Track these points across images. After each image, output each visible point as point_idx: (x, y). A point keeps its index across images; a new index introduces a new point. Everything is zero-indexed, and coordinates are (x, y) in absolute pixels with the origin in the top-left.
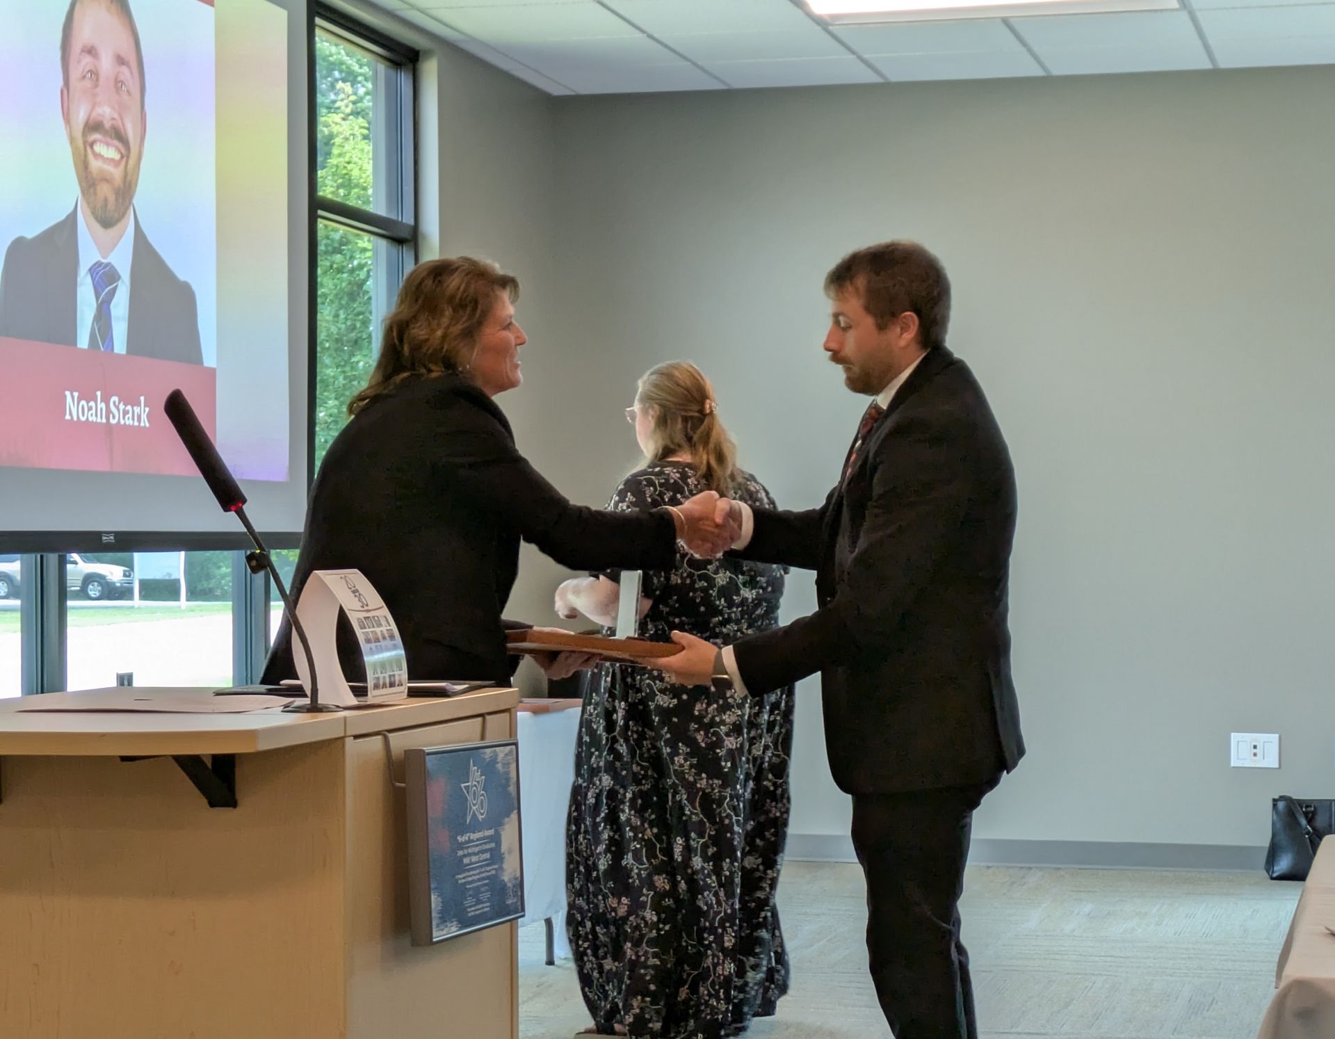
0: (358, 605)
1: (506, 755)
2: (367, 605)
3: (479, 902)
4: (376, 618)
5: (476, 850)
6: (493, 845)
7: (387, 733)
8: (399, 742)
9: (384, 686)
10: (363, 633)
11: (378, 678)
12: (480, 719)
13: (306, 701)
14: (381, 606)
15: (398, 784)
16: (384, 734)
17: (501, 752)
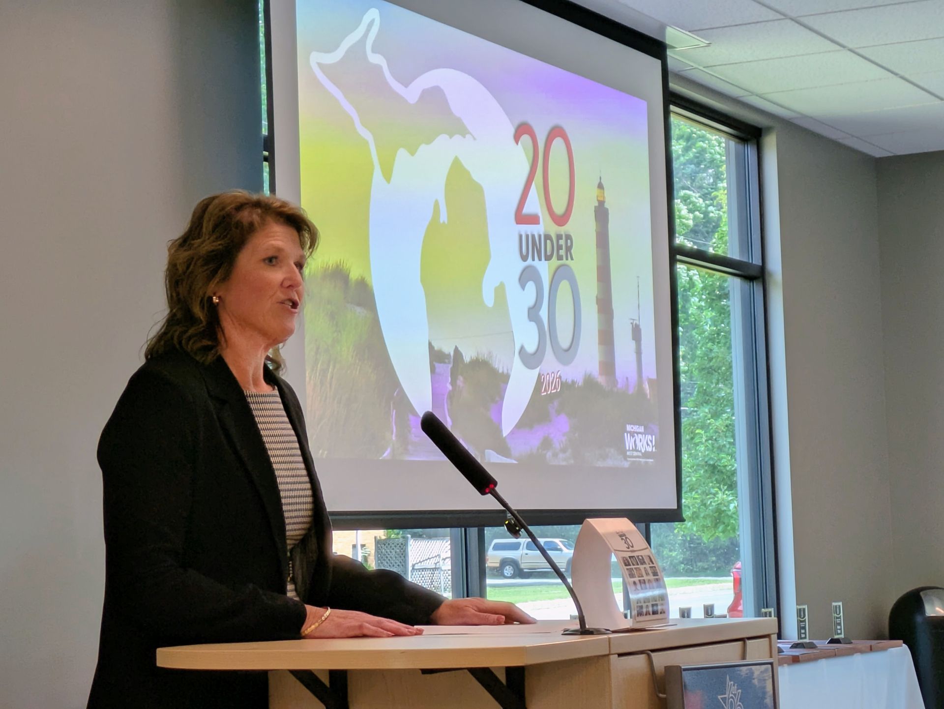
0: (624, 547)
1: (762, 672)
2: (632, 547)
4: (640, 558)
7: (650, 652)
8: (661, 661)
9: (647, 613)
10: (627, 569)
11: (641, 607)
12: (740, 643)
14: (645, 547)
15: (661, 695)
16: (648, 653)
17: (757, 670)
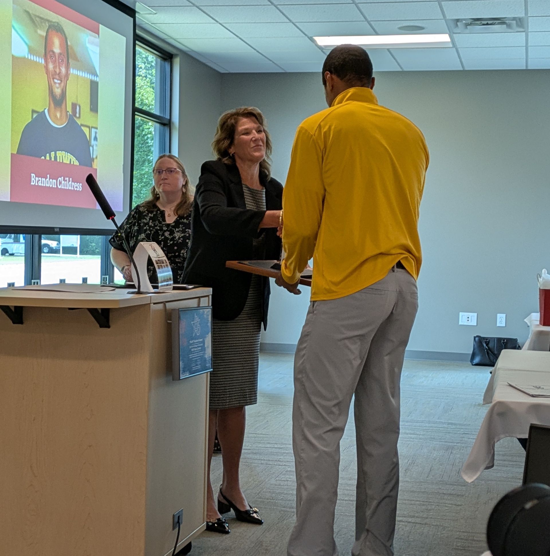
0: (155, 255)
1: (207, 312)
2: (159, 255)
3: (197, 365)
4: (162, 260)
5: (196, 346)
6: (202, 345)
8: (169, 306)
12: (198, 299)
13: (136, 290)
15: (168, 321)
16: (164, 303)
17: (206, 311)
